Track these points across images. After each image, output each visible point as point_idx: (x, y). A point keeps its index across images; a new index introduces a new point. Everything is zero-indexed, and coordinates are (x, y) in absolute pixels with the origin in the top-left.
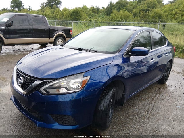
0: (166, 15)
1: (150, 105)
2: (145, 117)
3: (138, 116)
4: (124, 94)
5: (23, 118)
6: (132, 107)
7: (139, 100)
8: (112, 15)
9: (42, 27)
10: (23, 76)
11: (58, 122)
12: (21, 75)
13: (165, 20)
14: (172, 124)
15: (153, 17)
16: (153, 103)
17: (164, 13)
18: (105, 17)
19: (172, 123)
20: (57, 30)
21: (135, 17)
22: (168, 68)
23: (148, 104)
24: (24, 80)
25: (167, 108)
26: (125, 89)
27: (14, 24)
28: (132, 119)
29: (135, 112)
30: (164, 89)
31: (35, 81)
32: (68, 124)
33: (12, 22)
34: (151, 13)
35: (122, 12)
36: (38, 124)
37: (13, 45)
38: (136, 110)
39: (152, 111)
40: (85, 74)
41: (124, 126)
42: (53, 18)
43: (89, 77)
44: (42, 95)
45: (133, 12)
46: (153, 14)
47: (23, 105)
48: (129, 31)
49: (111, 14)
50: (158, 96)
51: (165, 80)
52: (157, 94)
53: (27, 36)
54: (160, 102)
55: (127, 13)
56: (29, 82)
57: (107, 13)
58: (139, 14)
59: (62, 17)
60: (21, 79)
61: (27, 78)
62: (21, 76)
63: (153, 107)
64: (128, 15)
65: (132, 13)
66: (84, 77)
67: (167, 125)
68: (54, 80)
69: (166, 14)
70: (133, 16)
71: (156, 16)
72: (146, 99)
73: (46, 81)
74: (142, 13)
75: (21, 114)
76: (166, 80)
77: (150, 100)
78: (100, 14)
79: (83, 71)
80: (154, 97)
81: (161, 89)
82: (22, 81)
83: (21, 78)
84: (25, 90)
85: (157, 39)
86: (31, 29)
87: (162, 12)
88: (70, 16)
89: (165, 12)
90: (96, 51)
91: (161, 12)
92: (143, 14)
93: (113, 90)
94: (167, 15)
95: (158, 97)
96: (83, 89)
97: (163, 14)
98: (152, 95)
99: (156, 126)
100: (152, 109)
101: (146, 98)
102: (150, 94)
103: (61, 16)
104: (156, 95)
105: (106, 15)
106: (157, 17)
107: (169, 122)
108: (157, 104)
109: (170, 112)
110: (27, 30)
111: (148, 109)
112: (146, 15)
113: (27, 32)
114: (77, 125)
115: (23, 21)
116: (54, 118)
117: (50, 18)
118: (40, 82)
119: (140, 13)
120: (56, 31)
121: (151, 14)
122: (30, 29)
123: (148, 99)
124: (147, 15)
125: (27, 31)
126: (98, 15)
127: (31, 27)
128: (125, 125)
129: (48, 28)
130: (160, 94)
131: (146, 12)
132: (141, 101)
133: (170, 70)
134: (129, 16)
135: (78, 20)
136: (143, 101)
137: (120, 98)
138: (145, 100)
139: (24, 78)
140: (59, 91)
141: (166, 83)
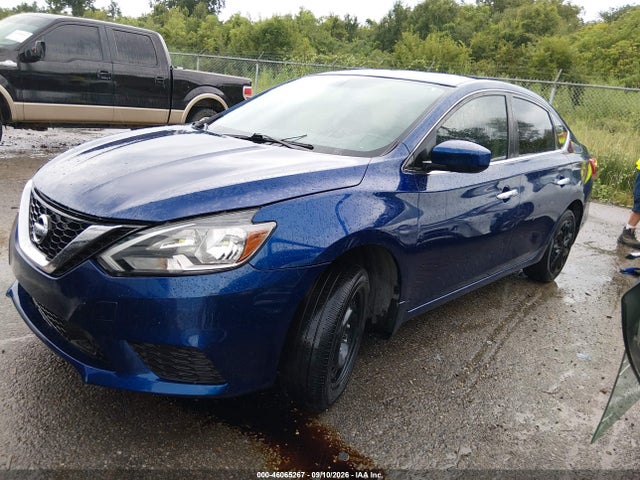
0: (585, 59)
1: (486, 345)
2: (464, 382)
3: (439, 377)
4: (396, 297)
5: (45, 360)
6: (425, 346)
7: (454, 328)
8: (400, 47)
9: (147, 70)
10: (49, 212)
11: (156, 370)
12: (42, 210)
13: (582, 76)
14: (555, 409)
15: (542, 64)
16: (498, 339)
17: (581, 52)
18: (374, 52)
19: (555, 405)
20: (197, 86)
21: (477, 60)
22: (565, 230)
23: (479, 343)
24: (52, 225)
25: (543, 359)
26: (400, 281)
27: (48, 52)
28: (417, 385)
29: (431, 364)
30: (544, 298)
31: (86, 226)
32: (191, 380)
33: (43, 44)
34: (536, 50)
35: (433, 40)
36: (87, 374)
37: (40, 125)
38: (438, 357)
39: (493, 362)
40: (260, 213)
41: (386, 405)
42: (192, 46)
43: (273, 224)
44: (107, 275)
45: (473, 42)
46: (542, 51)
47: (46, 314)
48: (434, 88)
49: (396, 46)
50: (521, 321)
51: (553, 269)
52: (518, 314)
53: (92, 99)
54: (522, 338)
55: (451, 45)
56: (67, 232)
57: (382, 42)
58: (492, 50)
59: (226, 44)
60: (41, 222)
61: (63, 218)
62: (43, 213)
63: (496, 353)
64: (455, 53)
65: (468, 45)
66: (253, 222)
67: (535, 411)
68: (152, 225)
69: (588, 55)
70: (470, 56)
71: (551, 61)
72: (475, 327)
73: (123, 227)
74: (504, 48)
75: (41, 347)
76: (557, 271)
77: (490, 329)
78: (356, 41)
79: (253, 204)
80: (506, 320)
81: (536, 298)
82: (44, 229)
83: (44, 217)
84: (52, 257)
85: (542, 135)
86: (107, 76)
87: (573, 49)
88: (251, 44)
89: (585, 47)
90: (310, 147)
91: (571, 47)
92: (508, 52)
93: (354, 280)
94: (590, 61)
95: (519, 322)
96: (247, 262)
97: (578, 54)
98: (499, 315)
99: (497, 410)
100: (493, 358)
101: (479, 321)
102: (493, 311)
103: (219, 42)
104: (512, 317)
105: (377, 47)
106: (554, 65)
107: (546, 401)
108: (511, 342)
109: (553, 372)
110: (94, 76)
111: (479, 357)
112: (517, 56)
113: (91, 84)
114: (220, 384)
115: (81, 45)
116: (144, 354)
117: (183, 45)
118: (102, 232)
119: (496, 47)
120: (195, 86)
121: (533, 54)
122: (105, 73)
123: (484, 326)
124: (522, 55)
125: (93, 81)
126: (351, 45)
127: (108, 67)
128: (392, 401)
129: (166, 75)
130: (526, 313)
131: (517, 44)
132: (460, 330)
133: (570, 235)
134: (457, 56)
135: (278, 57)
136: (465, 331)
137: (384, 311)
138: (471, 327)
139: (53, 217)
140: (166, 266)
141: (555, 280)
